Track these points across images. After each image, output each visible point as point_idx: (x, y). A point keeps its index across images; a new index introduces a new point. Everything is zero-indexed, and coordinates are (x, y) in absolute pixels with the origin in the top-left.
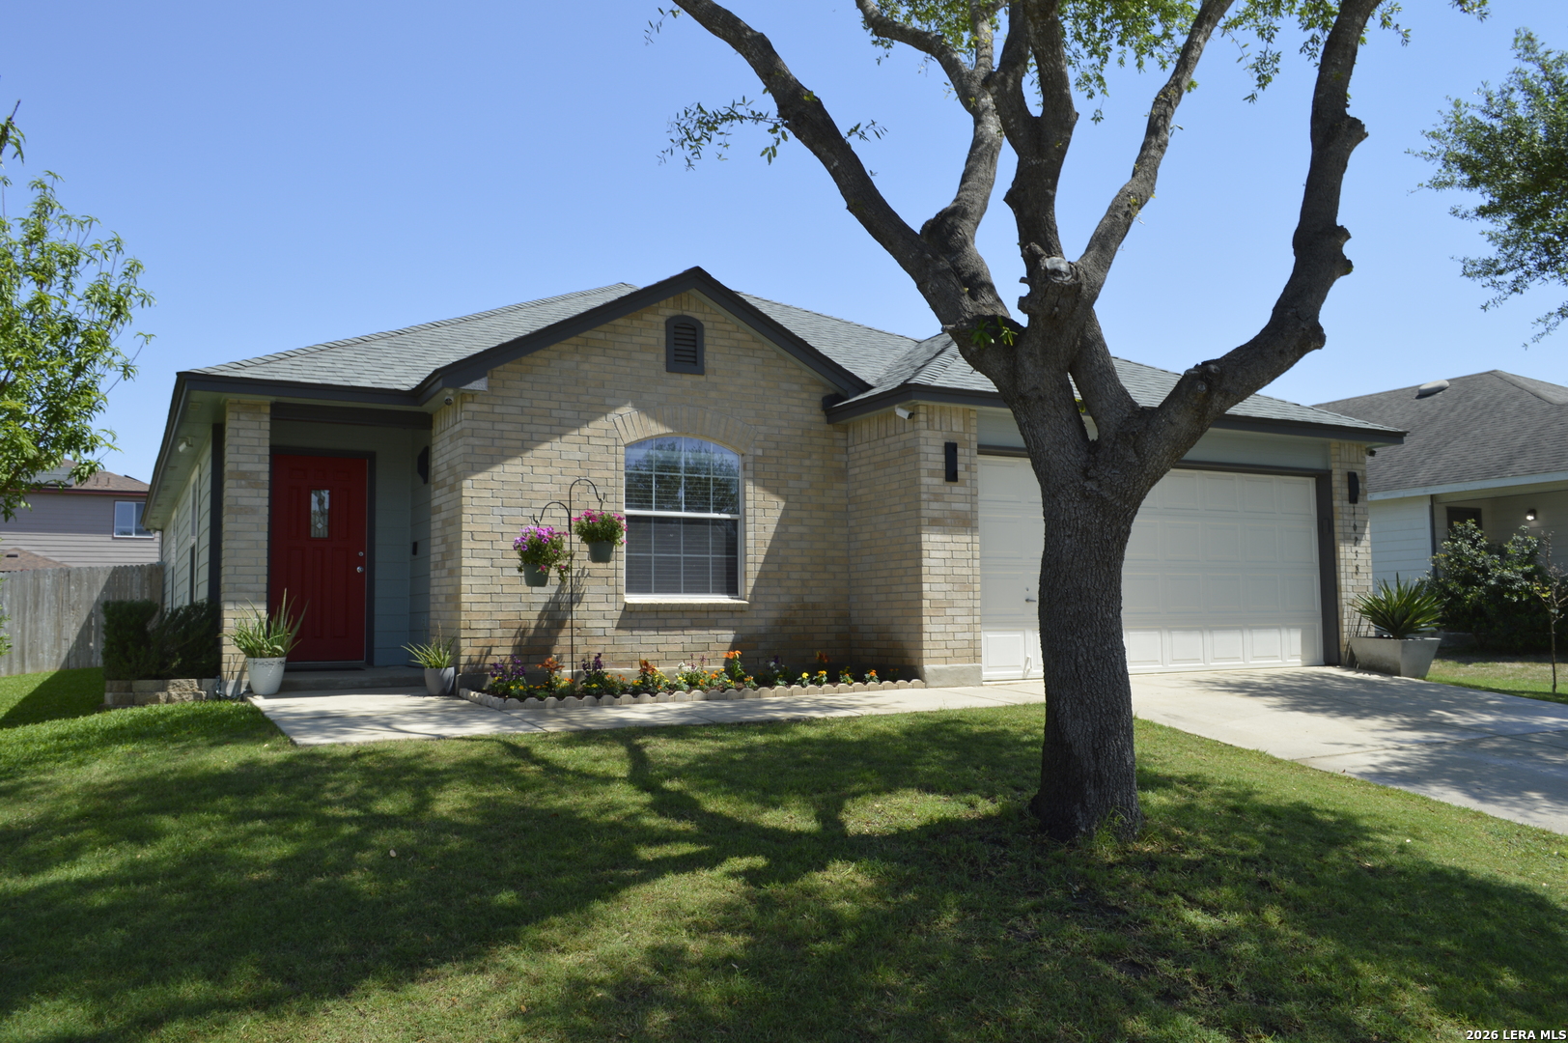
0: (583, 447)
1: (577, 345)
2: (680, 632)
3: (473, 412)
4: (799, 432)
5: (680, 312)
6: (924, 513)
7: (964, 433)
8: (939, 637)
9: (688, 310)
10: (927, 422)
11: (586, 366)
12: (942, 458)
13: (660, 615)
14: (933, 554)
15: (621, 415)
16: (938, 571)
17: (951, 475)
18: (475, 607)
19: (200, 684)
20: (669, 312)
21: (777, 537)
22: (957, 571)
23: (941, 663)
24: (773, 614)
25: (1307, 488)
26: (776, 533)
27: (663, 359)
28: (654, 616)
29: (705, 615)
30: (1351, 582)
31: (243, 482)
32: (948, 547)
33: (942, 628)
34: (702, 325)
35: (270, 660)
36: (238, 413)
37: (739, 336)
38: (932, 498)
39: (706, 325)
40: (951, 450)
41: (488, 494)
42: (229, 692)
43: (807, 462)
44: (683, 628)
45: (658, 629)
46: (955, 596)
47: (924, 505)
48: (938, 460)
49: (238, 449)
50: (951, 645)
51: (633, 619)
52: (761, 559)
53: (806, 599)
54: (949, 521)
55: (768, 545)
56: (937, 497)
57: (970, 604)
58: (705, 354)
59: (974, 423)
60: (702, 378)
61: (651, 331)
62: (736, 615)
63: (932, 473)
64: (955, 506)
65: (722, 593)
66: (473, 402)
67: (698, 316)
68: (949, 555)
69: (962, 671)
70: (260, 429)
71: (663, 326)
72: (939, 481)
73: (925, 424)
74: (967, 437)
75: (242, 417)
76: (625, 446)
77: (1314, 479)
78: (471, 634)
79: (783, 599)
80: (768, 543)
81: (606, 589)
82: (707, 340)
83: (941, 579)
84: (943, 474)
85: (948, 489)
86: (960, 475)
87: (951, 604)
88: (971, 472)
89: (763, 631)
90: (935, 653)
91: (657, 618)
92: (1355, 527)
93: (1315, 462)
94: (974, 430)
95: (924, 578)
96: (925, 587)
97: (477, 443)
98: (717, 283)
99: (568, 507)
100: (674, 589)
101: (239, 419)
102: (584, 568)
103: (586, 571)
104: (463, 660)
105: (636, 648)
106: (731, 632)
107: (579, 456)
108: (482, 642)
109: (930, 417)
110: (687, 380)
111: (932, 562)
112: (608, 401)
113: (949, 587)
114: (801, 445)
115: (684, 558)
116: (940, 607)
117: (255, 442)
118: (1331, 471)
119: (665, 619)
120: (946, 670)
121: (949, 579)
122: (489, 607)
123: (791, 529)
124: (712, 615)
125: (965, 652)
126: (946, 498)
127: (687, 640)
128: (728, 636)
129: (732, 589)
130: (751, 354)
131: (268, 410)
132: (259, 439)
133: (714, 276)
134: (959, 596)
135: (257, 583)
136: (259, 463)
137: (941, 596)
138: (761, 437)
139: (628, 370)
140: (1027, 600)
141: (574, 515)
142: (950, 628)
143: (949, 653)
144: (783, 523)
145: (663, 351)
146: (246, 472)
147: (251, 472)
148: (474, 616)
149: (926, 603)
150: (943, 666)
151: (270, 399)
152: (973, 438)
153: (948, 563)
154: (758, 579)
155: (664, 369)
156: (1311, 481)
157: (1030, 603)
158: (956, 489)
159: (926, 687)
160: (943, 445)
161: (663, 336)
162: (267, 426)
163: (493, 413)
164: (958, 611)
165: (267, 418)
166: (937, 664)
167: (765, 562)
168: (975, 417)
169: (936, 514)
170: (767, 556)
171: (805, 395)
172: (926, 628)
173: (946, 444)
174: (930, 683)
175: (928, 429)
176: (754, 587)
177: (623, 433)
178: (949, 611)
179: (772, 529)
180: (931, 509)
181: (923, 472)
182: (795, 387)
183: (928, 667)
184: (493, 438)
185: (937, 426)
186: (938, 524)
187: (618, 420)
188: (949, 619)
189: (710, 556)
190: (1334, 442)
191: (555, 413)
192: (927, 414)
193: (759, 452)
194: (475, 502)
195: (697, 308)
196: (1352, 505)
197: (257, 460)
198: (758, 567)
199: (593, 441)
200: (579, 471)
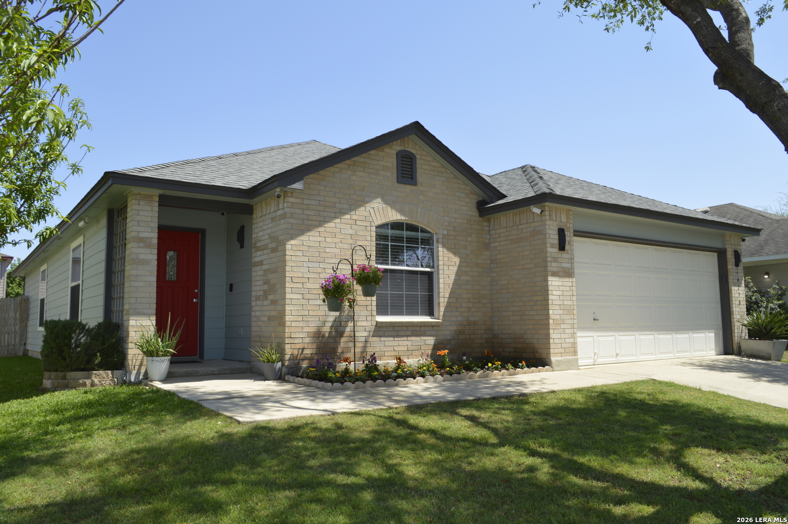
0: (353, 227)
1: (350, 165)
2: (405, 338)
3: (292, 203)
4: (466, 222)
5: (404, 148)
6: (549, 269)
7: (567, 223)
8: (558, 341)
9: (408, 147)
10: (550, 216)
11: (354, 178)
12: (557, 237)
13: (396, 329)
14: (554, 293)
15: (373, 208)
16: (556, 302)
17: (562, 247)
18: (294, 324)
19: (112, 374)
20: (398, 148)
21: (455, 282)
22: (565, 303)
24: (454, 328)
25: (713, 258)
26: (455, 280)
27: (395, 175)
28: (392, 329)
29: (418, 329)
30: (738, 309)
31: (142, 244)
32: (561, 288)
33: (559, 336)
34: (416, 157)
35: (163, 358)
36: (139, 200)
37: (434, 164)
38: (553, 260)
39: (418, 157)
40: (561, 233)
41: (300, 254)
42: (133, 379)
43: (469, 239)
44: (407, 336)
45: (394, 337)
46: (565, 317)
47: (549, 264)
48: (554, 238)
49: (139, 223)
50: (564, 345)
51: (381, 330)
52: (447, 295)
53: (471, 319)
54: (561, 273)
55: (451, 287)
56: (555, 260)
57: (571, 322)
58: (417, 173)
59: (571, 217)
60: (415, 188)
61: (388, 158)
62: (435, 328)
63: (552, 246)
64: (564, 265)
65: (426, 315)
66: (292, 197)
67: (414, 151)
68: (561, 293)
69: (569, 361)
70: (152, 211)
71: (395, 156)
72: (556, 250)
73: (549, 217)
74: (569, 225)
75: (141, 203)
76: (375, 226)
77: (716, 253)
78: (291, 341)
79: (459, 319)
81: (366, 313)
82: (418, 166)
83: (558, 307)
84: (558, 246)
85: (560, 254)
86: (566, 247)
87: (563, 321)
88: (571, 246)
89: (449, 338)
90: (556, 351)
91: (394, 331)
92: (738, 280)
93: (718, 244)
94: (571, 221)
95: (550, 307)
96: (551, 312)
97: (294, 222)
98: (427, 131)
99: (351, 263)
100: (401, 313)
101: (139, 204)
102: (360, 300)
104: (287, 357)
105: (383, 349)
106: (432, 338)
107: (351, 232)
108: (298, 346)
109: (551, 213)
110: (408, 188)
111: (554, 297)
112: (366, 199)
113: (561, 312)
114: (467, 228)
115: (406, 294)
116: (558, 323)
117: (149, 219)
118: (726, 249)
119: (398, 331)
120: (562, 361)
121: (562, 308)
122: (301, 324)
123: (463, 278)
124: (422, 329)
125: (570, 350)
126: (560, 260)
127: (409, 343)
128: (431, 341)
129: (431, 313)
130: (440, 175)
131: (157, 199)
132: (152, 217)
133: (426, 127)
134: (567, 317)
135: (150, 308)
136: (151, 232)
137: (558, 317)
138: (446, 224)
139: (377, 181)
140: (594, 320)
141: (354, 268)
142: (563, 336)
143: (562, 350)
144: (458, 274)
145: (395, 171)
146: (143, 238)
147: (147, 238)
148: (292, 330)
149: (551, 321)
150: (560, 358)
151: (156, 192)
152: (571, 226)
153: (561, 298)
154: (446, 307)
155: (396, 181)
156: (715, 254)
157: (596, 321)
158: (564, 255)
159: (553, 371)
160: (557, 229)
161: (395, 162)
162: (156, 209)
164: (566, 326)
165: (157, 204)
166: (557, 357)
167: (450, 297)
168: (572, 214)
169: (555, 269)
170: (451, 293)
171: (468, 200)
172: (552, 336)
173: (559, 229)
174: (555, 369)
175: (550, 220)
176: (444, 312)
177: (375, 219)
178: (562, 326)
179: (453, 277)
180: (552, 266)
181: (548, 245)
182: (463, 195)
183: (554, 359)
184: (303, 220)
185: (554, 219)
186: (555, 274)
187: (372, 211)
188: (562, 331)
189: (419, 293)
190: (728, 233)
191: (337, 205)
192: (549, 211)
193: (445, 232)
194: (293, 258)
195: (414, 146)
196: (736, 268)
197: (150, 230)
198: (446, 300)
199: (358, 223)
200: (351, 241)
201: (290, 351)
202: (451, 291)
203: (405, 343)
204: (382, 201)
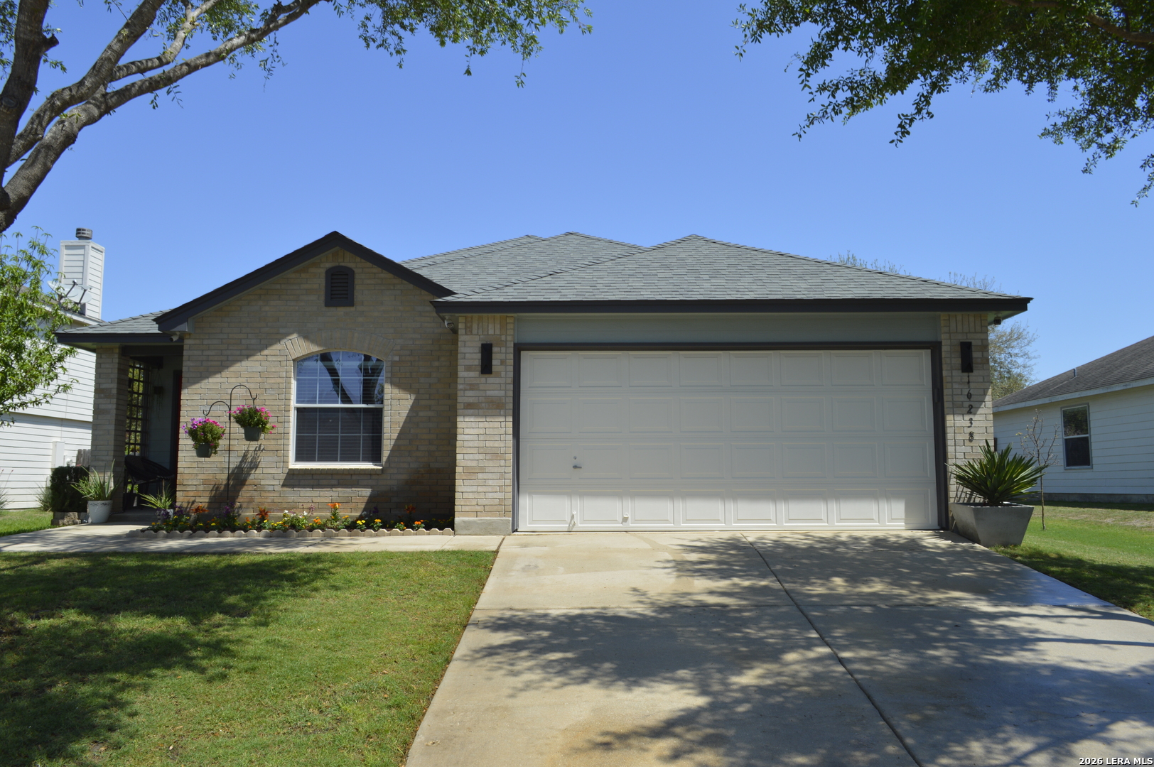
0: (263, 363)
1: (260, 295)
2: (330, 489)
3: (190, 345)
4: (430, 342)
5: (337, 264)
6: (459, 399)
7: (501, 335)
8: (471, 496)
9: (343, 262)
10: (466, 329)
11: (267, 308)
12: (479, 356)
13: (315, 477)
14: (467, 431)
15: (290, 340)
16: (471, 444)
17: (486, 369)
18: (187, 471)
19: (79, 516)
20: (329, 265)
21: (409, 419)
22: (488, 444)
23: (471, 517)
24: (404, 477)
26: (408, 417)
27: (323, 298)
28: (311, 478)
29: (349, 477)
30: (961, 449)
31: (102, 395)
32: (481, 425)
33: (474, 489)
34: (354, 271)
36: (101, 353)
38: (468, 387)
39: (356, 270)
40: (487, 350)
41: (198, 397)
43: (436, 364)
44: (332, 486)
45: (313, 487)
46: (486, 463)
47: (460, 393)
48: (475, 358)
49: (100, 375)
50: (480, 502)
51: (293, 479)
52: (395, 436)
53: (433, 465)
54: (483, 405)
55: (401, 426)
56: (473, 387)
57: (502, 470)
58: (355, 291)
59: (511, 326)
60: (352, 309)
61: (315, 280)
62: (375, 477)
63: (468, 368)
64: (489, 393)
65: (370, 461)
66: (190, 339)
67: (351, 265)
68: (482, 431)
69: (490, 523)
70: (112, 362)
71: (323, 275)
72: (475, 374)
73: (464, 331)
74: (503, 338)
75: (103, 355)
76: (294, 360)
77: (929, 351)
78: (184, 488)
79: (412, 466)
80: (401, 424)
81: (276, 459)
82: (356, 282)
83: (476, 451)
84: (479, 368)
85: (483, 380)
86: (494, 369)
87: (482, 470)
88: (506, 366)
89: (395, 489)
90: (465, 508)
91: (313, 479)
92: (969, 396)
93: (925, 336)
94: (510, 332)
95: (458, 450)
96: (459, 457)
97: (191, 364)
99: (229, 404)
100: (334, 459)
101: (101, 356)
102: (260, 445)
103: (262, 448)
104: (179, 505)
105: (296, 500)
106: (369, 489)
107: (260, 369)
108: (191, 494)
109: (468, 325)
110: (341, 311)
111: (466, 437)
112: (282, 331)
113: (481, 457)
114: (432, 351)
115: (341, 436)
116: (471, 472)
118: (940, 343)
119: (319, 480)
120: (474, 522)
121: (481, 450)
123: (421, 414)
124: (354, 477)
125: (495, 508)
126: (481, 387)
127: (335, 494)
128: (367, 492)
129: (376, 457)
130: (392, 288)
131: (117, 351)
132: (112, 368)
134: (491, 463)
135: (108, 455)
137: (474, 464)
138: (396, 347)
139: (297, 308)
140: (575, 467)
141: (234, 409)
142: (480, 489)
143: (478, 508)
144: (412, 409)
145: (323, 293)
146: (104, 389)
148: (185, 477)
149: (458, 470)
150: (473, 519)
151: (117, 345)
152: (509, 338)
153: (482, 438)
154: (392, 451)
155: (323, 305)
156: (926, 353)
157: (578, 470)
158: (491, 379)
159: (455, 534)
160: (480, 345)
161: (323, 282)
162: (116, 360)
163: (203, 344)
164: (490, 476)
165: (116, 356)
166: (468, 517)
167: (399, 438)
168: (512, 321)
169: (471, 400)
170: (400, 434)
172: (458, 489)
173: (482, 345)
174: (458, 532)
175: (466, 334)
176: (389, 456)
177: (292, 351)
178: (480, 476)
179: (404, 414)
180: (464, 396)
181: (460, 368)
183: (458, 519)
184: (202, 361)
185: (475, 331)
186: (473, 407)
187: (289, 343)
188: (481, 482)
189: (362, 435)
190: (943, 315)
191: (243, 342)
192: (465, 323)
193: (397, 358)
195: (349, 261)
196: (966, 374)
198: (393, 442)
199: (270, 358)
200: (259, 380)
201: (181, 498)
202: (401, 430)
203: (331, 493)
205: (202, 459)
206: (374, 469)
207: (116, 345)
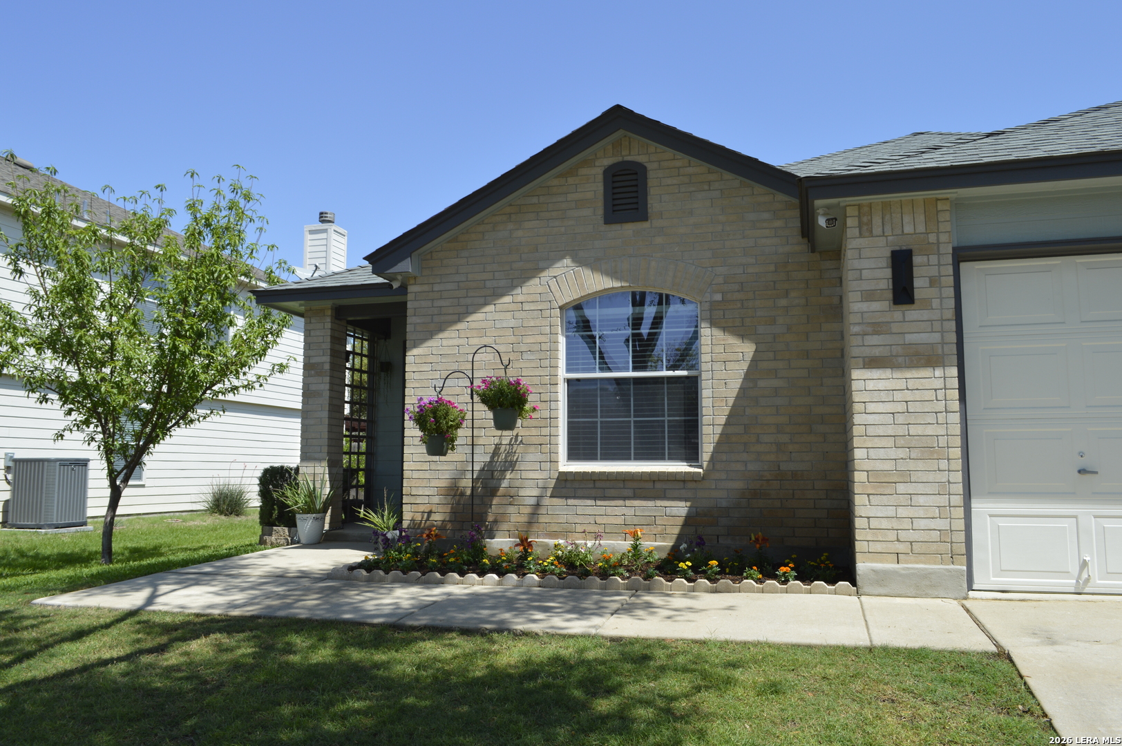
0: (517, 314)
1: (510, 214)
2: (620, 502)
3: (415, 293)
4: (772, 268)
5: (620, 159)
6: (856, 351)
7: (927, 234)
8: (885, 524)
9: (630, 155)
10: (860, 227)
11: (520, 233)
12: (888, 273)
13: (598, 484)
14: (871, 407)
15: (555, 277)
16: (880, 430)
17: (903, 293)
18: (416, 475)
19: (289, 532)
20: (607, 162)
21: (743, 393)
22: (914, 430)
23: (887, 562)
24: (738, 485)
26: (743, 390)
27: (600, 212)
28: (592, 486)
29: (650, 485)
31: (313, 372)
32: (898, 396)
33: (890, 511)
34: (645, 168)
36: (310, 317)
37: (690, 170)
38: (869, 329)
39: (649, 166)
40: (902, 263)
41: (427, 368)
43: (783, 302)
44: (625, 498)
45: (595, 499)
46: (912, 465)
47: (855, 341)
48: (882, 277)
49: (309, 346)
51: (568, 486)
52: (721, 420)
53: (783, 467)
54: (900, 360)
55: (731, 404)
56: (878, 328)
57: (943, 477)
58: (649, 197)
60: (646, 225)
62: (690, 485)
63: (869, 296)
64: (910, 338)
65: (682, 460)
66: (415, 284)
67: (641, 159)
68: (901, 407)
69: (926, 575)
70: (324, 328)
71: (600, 178)
72: (881, 307)
73: (857, 231)
74: (932, 238)
75: (313, 321)
76: (561, 308)
78: (412, 500)
79: (751, 467)
80: (731, 402)
81: (540, 457)
82: (651, 183)
83: (889, 442)
84: (890, 295)
85: (897, 315)
86: (918, 294)
87: (906, 477)
88: (941, 288)
89: (724, 504)
90: (875, 547)
91: (595, 488)
94: (945, 227)
95: (857, 442)
96: (858, 454)
97: (418, 321)
99: (471, 376)
100: (626, 457)
101: (310, 323)
102: (517, 436)
103: (520, 438)
104: (405, 524)
105: (572, 519)
106: (682, 504)
107: (512, 323)
108: (422, 508)
109: (865, 219)
110: (629, 229)
111: (870, 419)
112: (541, 264)
113: (901, 453)
114: (774, 282)
115: (635, 422)
116: (884, 482)
117: (321, 339)
119: (604, 489)
120: (895, 572)
121: (901, 442)
122: (427, 475)
123: (761, 384)
124: (658, 485)
125: (934, 547)
126: (895, 328)
127: (630, 512)
128: (680, 509)
130: (706, 187)
131: (329, 312)
132: (323, 336)
133: (637, 111)
134: (921, 465)
135: (320, 452)
136: (323, 355)
137: (888, 466)
138: (720, 280)
139: (563, 229)
140: (1081, 471)
141: (477, 383)
142: (902, 512)
143: (901, 548)
145: (600, 204)
146: (315, 363)
147: (318, 364)
148: (413, 483)
149: (859, 477)
150: (892, 566)
152: (944, 238)
153: (900, 419)
154: (717, 444)
155: (602, 221)
158: (912, 313)
159: (858, 594)
160: (889, 254)
161: (600, 187)
162: (328, 325)
163: (433, 291)
164: (920, 488)
165: (329, 319)
166: (881, 562)
167: (727, 424)
168: (947, 207)
169: (878, 351)
170: (730, 416)
171: (778, 223)
173: (893, 252)
175: (861, 236)
176: (713, 453)
177: (558, 294)
178: (901, 488)
179: (735, 385)
180: (869, 345)
181: (852, 297)
182: (766, 216)
183: (863, 566)
184: (433, 315)
185: (877, 230)
186: (873, 363)
187: (553, 283)
188: (903, 500)
189: (666, 418)
192: (859, 217)
193: (718, 297)
194: (416, 376)
197: (321, 353)
198: (719, 430)
199: (526, 307)
200: (512, 339)
201: (409, 514)
202: (731, 411)
203: (619, 511)
204: (574, 261)
205: (436, 458)
206: (690, 473)
207: (327, 304)
